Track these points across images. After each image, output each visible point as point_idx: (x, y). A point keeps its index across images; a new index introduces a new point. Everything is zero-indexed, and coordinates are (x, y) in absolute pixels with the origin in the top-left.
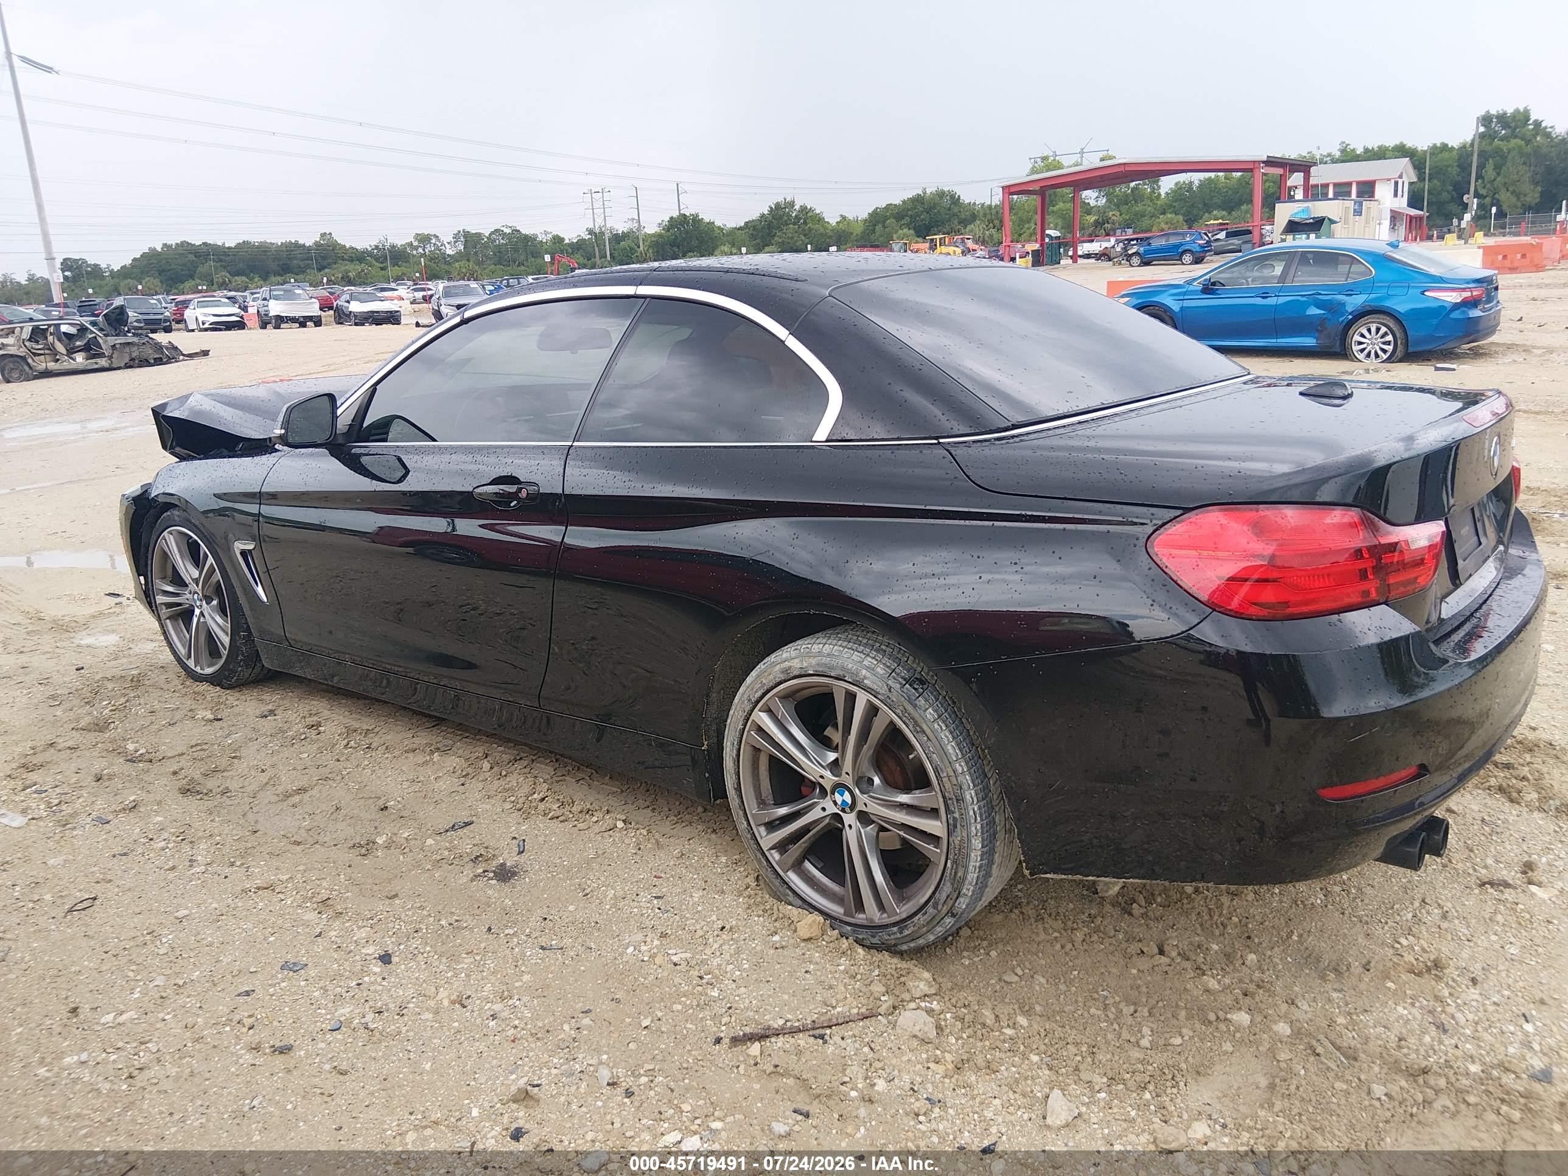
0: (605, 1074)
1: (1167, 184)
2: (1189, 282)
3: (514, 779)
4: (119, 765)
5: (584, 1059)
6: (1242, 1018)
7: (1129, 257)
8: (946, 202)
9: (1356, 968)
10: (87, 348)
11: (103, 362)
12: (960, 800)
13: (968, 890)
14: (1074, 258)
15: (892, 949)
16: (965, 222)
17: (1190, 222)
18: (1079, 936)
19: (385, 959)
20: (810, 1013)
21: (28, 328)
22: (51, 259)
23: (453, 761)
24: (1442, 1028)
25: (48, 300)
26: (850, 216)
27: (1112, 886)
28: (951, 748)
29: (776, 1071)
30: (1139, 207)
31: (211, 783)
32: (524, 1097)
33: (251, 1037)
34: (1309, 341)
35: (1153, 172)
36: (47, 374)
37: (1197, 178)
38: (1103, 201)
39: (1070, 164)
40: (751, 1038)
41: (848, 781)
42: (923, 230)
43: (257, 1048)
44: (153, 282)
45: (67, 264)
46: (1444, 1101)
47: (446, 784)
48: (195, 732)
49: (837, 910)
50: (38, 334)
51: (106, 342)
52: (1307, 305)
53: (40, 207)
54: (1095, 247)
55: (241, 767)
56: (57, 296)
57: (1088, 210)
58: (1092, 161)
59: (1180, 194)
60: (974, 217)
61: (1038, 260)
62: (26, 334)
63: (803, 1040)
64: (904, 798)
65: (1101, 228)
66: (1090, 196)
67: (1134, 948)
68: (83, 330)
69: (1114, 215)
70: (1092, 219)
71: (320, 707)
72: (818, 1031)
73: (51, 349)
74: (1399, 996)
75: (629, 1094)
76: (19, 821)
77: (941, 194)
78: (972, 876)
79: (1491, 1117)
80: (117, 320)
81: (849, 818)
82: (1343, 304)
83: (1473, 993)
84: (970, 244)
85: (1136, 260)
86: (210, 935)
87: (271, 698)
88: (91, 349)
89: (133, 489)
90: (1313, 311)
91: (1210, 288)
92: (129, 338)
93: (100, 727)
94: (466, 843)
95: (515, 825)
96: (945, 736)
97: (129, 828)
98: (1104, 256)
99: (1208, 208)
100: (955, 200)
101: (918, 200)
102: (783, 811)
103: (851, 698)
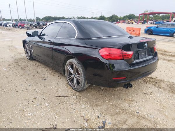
0: (43, 98)
1: (161, 15)
2: (155, 27)
3: (51, 71)
4: (17, 66)
5: (42, 96)
6: (107, 102)
7: (154, 23)
8: (133, 16)
9: (124, 99)
10: (35, 27)
11: (37, 28)
12: (82, 76)
13: (82, 85)
14: (147, 23)
15: (77, 91)
16: (135, 18)
17: (163, 20)
18: (96, 92)
19: (30, 85)
20: (65, 95)
21: (30, 24)
22: (35, 17)
23: (46, 69)
24: (129, 107)
25: (34, 21)
26: (121, 17)
27: (102, 88)
28: (81, 71)
29: (59, 100)
30: (157, 18)
31: (24, 69)
32: (35, 98)
33: (15, 90)
34: (169, 35)
35: (159, 13)
36: (31, 29)
37: (164, 14)
38: (152, 17)
39: (149, 12)
40: (58, 96)
41: (74, 73)
42: (130, 19)
43: (15, 91)
44: (45, 20)
45: (37, 18)
46: (124, 113)
47: (45, 71)
48: (25, 64)
49: (73, 86)
50: (31, 25)
51: (37, 26)
52: (169, 30)
53: (34, 11)
54: (150, 22)
55: (27, 67)
56: (35, 21)
57: (150, 17)
58: (152, 12)
59: (162, 16)
60: (136, 17)
61: (143, 23)
62: (30, 25)
63: (63, 97)
64: (78, 76)
65: (152, 20)
66: (151, 16)
67: (101, 94)
68: (35, 25)
69: (154, 18)
70: (151, 19)
71: (37, 63)
72: (65, 97)
73: (32, 26)
74: (126, 103)
75: (44, 99)
76: (6, 70)
77: (133, 15)
78: (83, 84)
79: (128, 115)
80: (39, 24)
81: (74, 77)
82: (173, 31)
83: (136, 104)
84: (135, 21)
85: (154, 24)
86: (16, 81)
87: (34, 61)
88: (36, 27)
89: (24, 40)
90: (170, 31)
91: (157, 27)
92: (40, 26)
93: (17, 62)
94: (43, 76)
95: (49, 75)
96: (81, 69)
97: (15, 71)
98: (151, 23)
99: (165, 18)
100: (134, 15)
101: (130, 15)
102: (69, 76)
103: (74, 65)
